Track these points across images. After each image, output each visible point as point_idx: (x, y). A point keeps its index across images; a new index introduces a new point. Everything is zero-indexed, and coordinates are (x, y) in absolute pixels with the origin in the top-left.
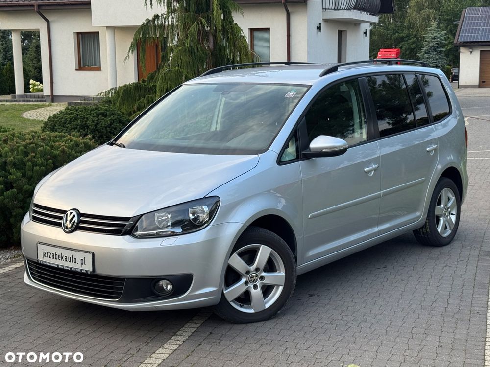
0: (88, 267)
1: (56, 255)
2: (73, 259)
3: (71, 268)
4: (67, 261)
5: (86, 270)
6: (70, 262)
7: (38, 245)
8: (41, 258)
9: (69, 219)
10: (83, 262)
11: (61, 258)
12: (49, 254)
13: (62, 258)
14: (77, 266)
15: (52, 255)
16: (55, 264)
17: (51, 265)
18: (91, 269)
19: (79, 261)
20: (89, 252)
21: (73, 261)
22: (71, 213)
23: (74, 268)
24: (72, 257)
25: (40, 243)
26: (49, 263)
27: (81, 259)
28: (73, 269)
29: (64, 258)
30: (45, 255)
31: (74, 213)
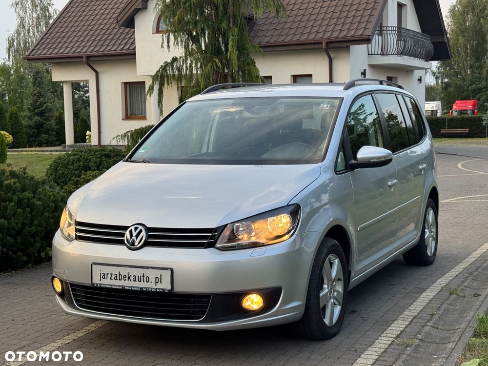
0: (166, 285)
1: (120, 275)
2: (145, 278)
3: (141, 288)
4: (135, 281)
5: (162, 289)
6: (140, 281)
7: (94, 266)
8: (97, 281)
9: (134, 234)
10: (158, 280)
11: (127, 278)
12: (109, 276)
13: (129, 278)
14: (151, 286)
15: (114, 276)
16: (119, 286)
17: (113, 287)
18: (170, 288)
19: (152, 279)
20: (167, 269)
21: (145, 280)
22: (136, 229)
23: (146, 288)
24: (143, 276)
25: (95, 264)
26: (110, 285)
27: (156, 278)
28: (145, 290)
29: (132, 278)
30: (104, 276)
31: (140, 227)
